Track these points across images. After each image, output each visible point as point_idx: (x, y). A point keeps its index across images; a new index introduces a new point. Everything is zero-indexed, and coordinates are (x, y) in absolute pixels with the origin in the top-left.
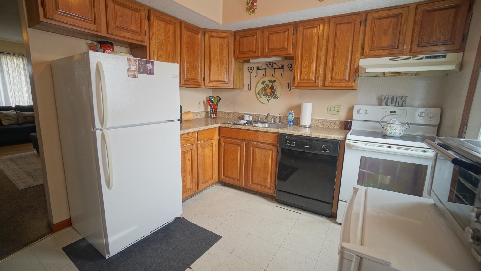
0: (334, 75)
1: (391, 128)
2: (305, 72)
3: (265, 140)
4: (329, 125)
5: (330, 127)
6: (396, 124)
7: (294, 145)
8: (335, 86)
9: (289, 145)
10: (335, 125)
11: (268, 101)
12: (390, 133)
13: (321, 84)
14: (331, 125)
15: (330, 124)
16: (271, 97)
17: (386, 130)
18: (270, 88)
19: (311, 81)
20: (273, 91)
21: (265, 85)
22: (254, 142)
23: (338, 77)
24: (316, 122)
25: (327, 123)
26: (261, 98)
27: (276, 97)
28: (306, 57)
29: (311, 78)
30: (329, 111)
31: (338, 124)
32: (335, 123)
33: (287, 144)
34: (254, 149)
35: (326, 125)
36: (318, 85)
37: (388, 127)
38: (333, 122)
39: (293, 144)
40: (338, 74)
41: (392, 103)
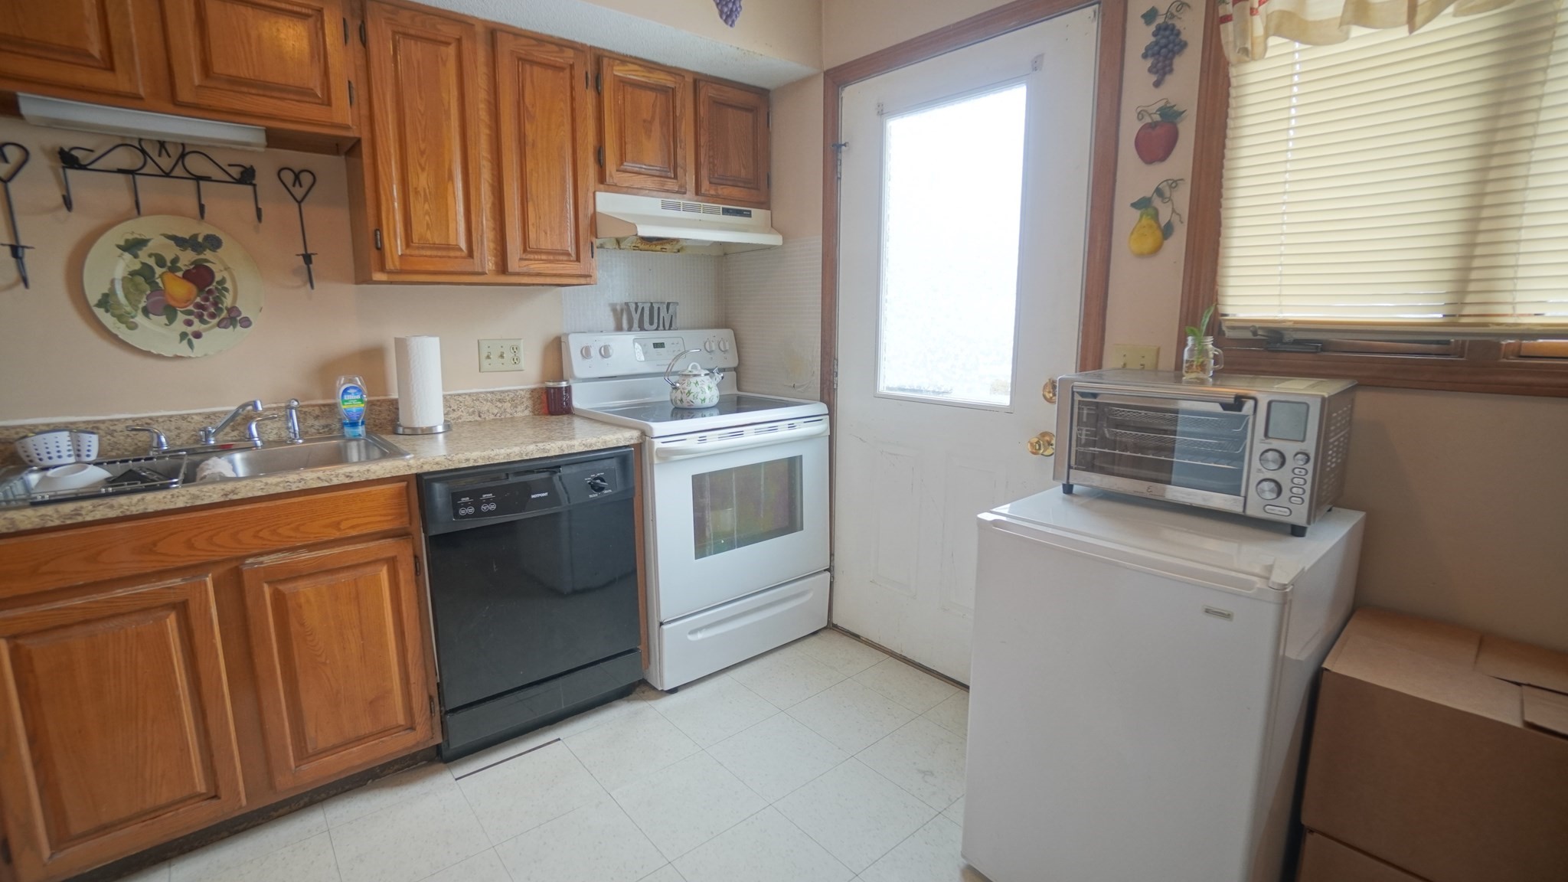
0: (532, 235)
1: (700, 386)
2: (427, 213)
3: (343, 526)
4: (496, 411)
5: (503, 417)
6: (703, 375)
7: (493, 507)
8: (539, 275)
9: (471, 510)
10: (516, 407)
11: (185, 342)
12: (702, 400)
13: (490, 264)
14: (505, 409)
15: (500, 405)
16: (203, 321)
17: (692, 395)
18: (187, 276)
19: (452, 254)
20: (210, 292)
21: (152, 262)
22: (273, 557)
23: (546, 244)
24: (450, 407)
25: (489, 403)
26: (133, 327)
27: (233, 319)
28: (422, 153)
29: (452, 242)
30: (485, 363)
31: (524, 400)
32: (515, 401)
33: (462, 512)
34: (283, 588)
35: (488, 411)
36: (483, 267)
37: (693, 385)
38: (508, 398)
39: (488, 501)
40: (544, 233)
41: (651, 323)
